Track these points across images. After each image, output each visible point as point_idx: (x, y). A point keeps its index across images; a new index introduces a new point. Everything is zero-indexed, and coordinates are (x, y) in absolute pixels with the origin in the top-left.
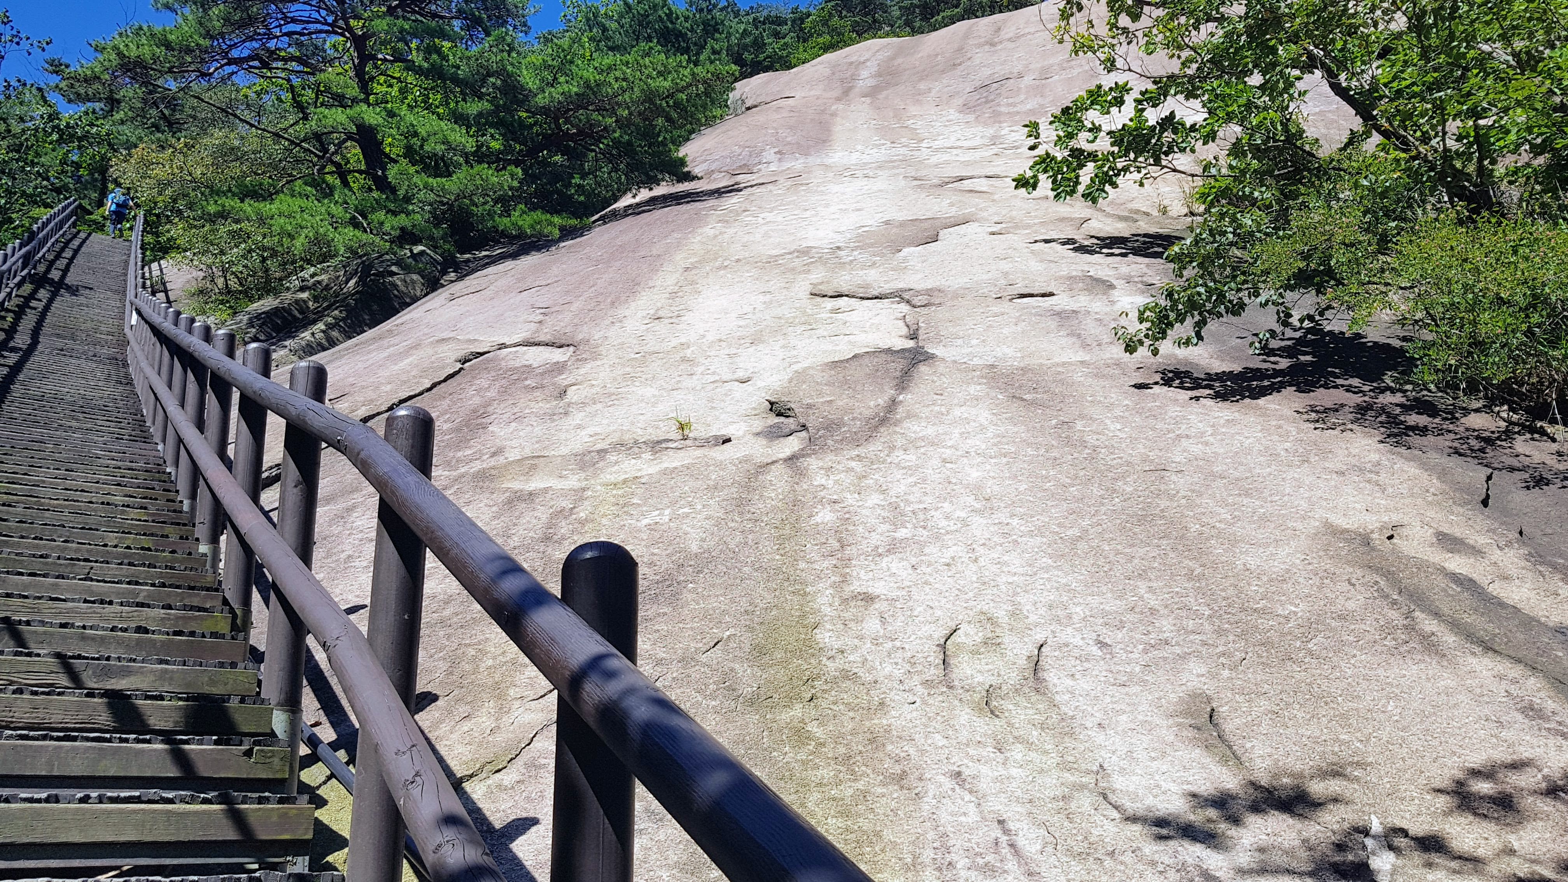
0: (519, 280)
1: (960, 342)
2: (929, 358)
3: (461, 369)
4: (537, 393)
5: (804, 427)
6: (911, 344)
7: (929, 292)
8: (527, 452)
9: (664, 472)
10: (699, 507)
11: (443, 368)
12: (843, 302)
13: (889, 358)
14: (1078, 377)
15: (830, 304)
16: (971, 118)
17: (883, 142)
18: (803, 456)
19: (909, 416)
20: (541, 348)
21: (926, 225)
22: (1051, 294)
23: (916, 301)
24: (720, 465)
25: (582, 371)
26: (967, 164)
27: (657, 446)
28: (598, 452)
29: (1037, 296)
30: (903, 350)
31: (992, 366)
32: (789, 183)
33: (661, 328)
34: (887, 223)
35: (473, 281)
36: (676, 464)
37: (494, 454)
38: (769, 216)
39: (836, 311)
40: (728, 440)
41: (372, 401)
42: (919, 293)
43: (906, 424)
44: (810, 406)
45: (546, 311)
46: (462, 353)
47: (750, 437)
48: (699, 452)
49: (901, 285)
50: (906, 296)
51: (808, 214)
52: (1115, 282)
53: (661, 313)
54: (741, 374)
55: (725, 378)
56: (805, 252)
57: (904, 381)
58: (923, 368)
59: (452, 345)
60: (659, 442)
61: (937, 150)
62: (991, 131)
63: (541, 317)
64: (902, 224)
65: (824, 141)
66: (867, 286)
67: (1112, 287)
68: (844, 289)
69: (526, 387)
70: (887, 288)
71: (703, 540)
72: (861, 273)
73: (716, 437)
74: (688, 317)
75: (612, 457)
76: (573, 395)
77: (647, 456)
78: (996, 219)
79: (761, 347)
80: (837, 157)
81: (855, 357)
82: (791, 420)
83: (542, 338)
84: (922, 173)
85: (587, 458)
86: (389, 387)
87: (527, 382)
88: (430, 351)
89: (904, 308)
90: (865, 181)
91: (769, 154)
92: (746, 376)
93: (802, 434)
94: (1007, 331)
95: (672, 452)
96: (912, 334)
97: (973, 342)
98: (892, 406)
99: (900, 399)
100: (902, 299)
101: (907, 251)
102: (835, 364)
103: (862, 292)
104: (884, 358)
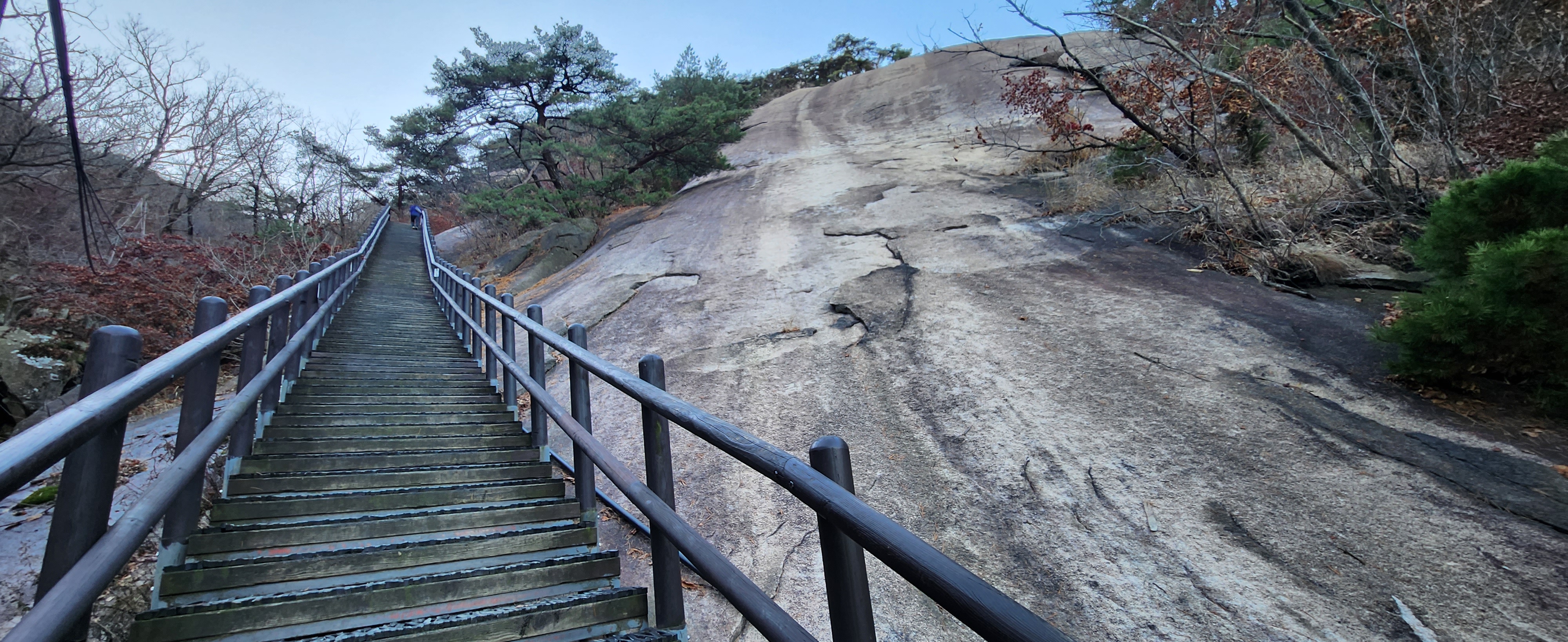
2: (915, 271)
3: (636, 293)
4: (687, 307)
5: (860, 320)
6: (898, 263)
7: (895, 229)
9: (785, 355)
10: (817, 379)
11: (625, 293)
12: (846, 238)
13: (893, 272)
15: (839, 240)
16: (869, 127)
17: (826, 143)
18: (868, 340)
19: (923, 309)
20: (678, 277)
21: (873, 189)
22: (965, 226)
23: (890, 235)
24: (817, 349)
27: (773, 337)
28: (739, 343)
29: (957, 227)
30: (897, 267)
32: (783, 170)
34: (850, 189)
35: (620, 237)
36: (790, 349)
39: (845, 244)
40: (815, 332)
42: (889, 230)
43: (922, 314)
44: (859, 307)
45: (673, 254)
46: (632, 284)
47: (827, 328)
48: (801, 341)
49: (876, 226)
50: (882, 232)
53: (743, 251)
54: (804, 287)
55: (796, 289)
56: (810, 210)
57: (909, 287)
58: (916, 278)
59: (625, 279)
60: (774, 335)
61: (858, 146)
62: (883, 134)
63: (671, 259)
64: (859, 190)
65: (794, 145)
66: (857, 228)
67: (999, 220)
68: (844, 230)
70: (869, 228)
71: (831, 403)
72: (849, 220)
73: (808, 330)
74: (759, 253)
75: (748, 347)
76: (709, 306)
77: (770, 345)
78: (912, 184)
79: (810, 269)
80: (803, 153)
81: (872, 273)
82: (849, 316)
83: (677, 271)
84: (857, 160)
85: (733, 348)
86: (595, 307)
89: (885, 240)
90: (826, 167)
92: (808, 288)
93: (860, 325)
94: (951, 251)
95: (784, 342)
96: (897, 256)
97: (936, 259)
98: (909, 303)
99: (911, 298)
100: (880, 234)
101: (870, 206)
102: (862, 278)
103: (854, 231)
104: (889, 273)
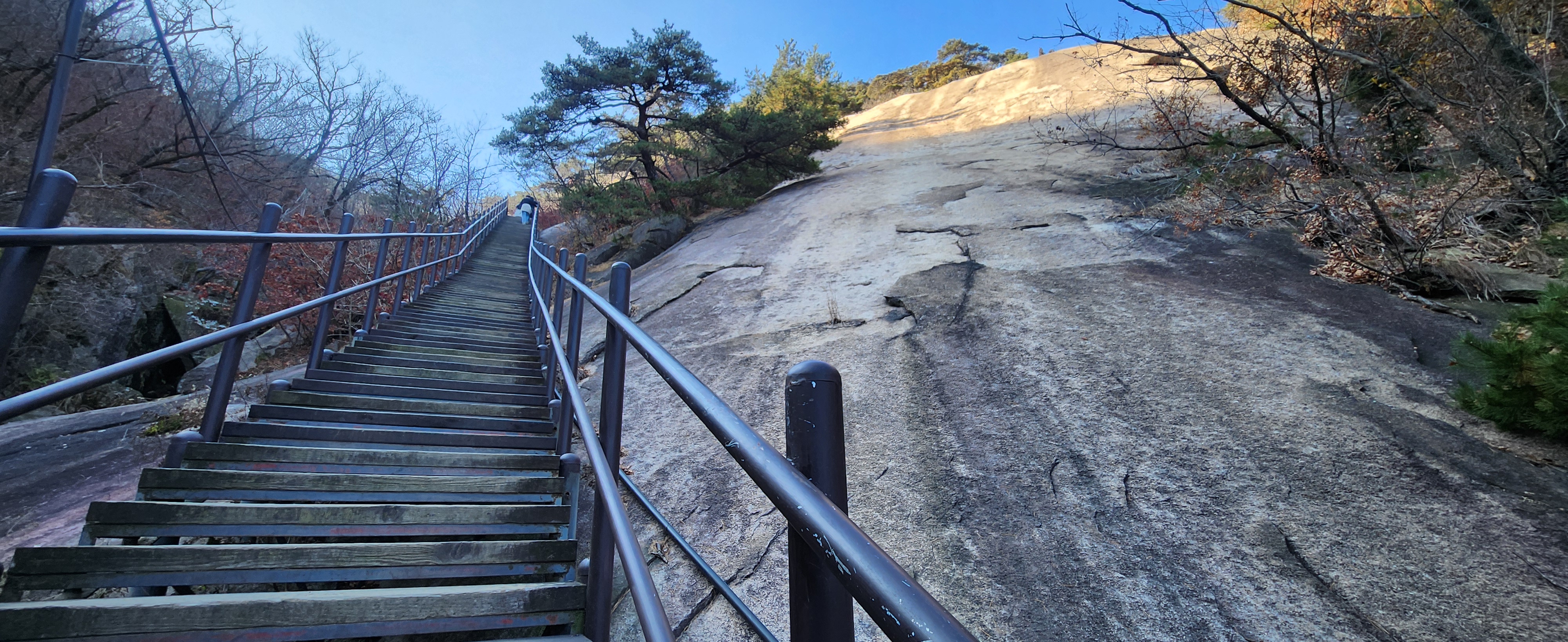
1: (997, 256)
2: (981, 267)
3: (701, 282)
4: (745, 295)
5: (910, 313)
6: (965, 259)
7: (969, 227)
8: (743, 333)
12: (917, 235)
13: (956, 268)
14: (1083, 276)
15: (911, 236)
18: (915, 333)
19: (979, 304)
21: (957, 189)
22: (1046, 225)
23: (962, 232)
24: (861, 340)
25: (770, 281)
27: (820, 327)
28: (786, 331)
29: (1037, 226)
30: (963, 263)
31: (1023, 271)
33: (812, 254)
34: (932, 189)
37: (724, 333)
38: (864, 189)
39: (914, 240)
40: (864, 322)
41: (653, 302)
42: (963, 227)
43: (977, 310)
44: (913, 300)
45: (745, 247)
47: (876, 320)
48: (848, 331)
49: (951, 224)
50: (956, 230)
52: (1086, 216)
53: (811, 246)
54: (864, 280)
55: (855, 282)
56: (888, 207)
57: (969, 283)
58: (979, 273)
60: (821, 325)
63: (742, 251)
64: (943, 189)
66: (931, 225)
67: (1084, 219)
68: (917, 227)
69: (738, 291)
70: (942, 226)
72: (925, 218)
74: (827, 247)
75: (793, 335)
76: (766, 295)
77: (815, 334)
79: (873, 263)
81: (934, 267)
82: (901, 309)
85: (778, 336)
87: (739, 289)
88: (683, 272)
89: (957, 237)
93: (911, 318)
95: (830, 331)
96: (966, 253)
98: (965, 298)
100: (953, 232)
101: (949, 204)
102: (923, 273)
103: (928, 229)
104: (952, 268)
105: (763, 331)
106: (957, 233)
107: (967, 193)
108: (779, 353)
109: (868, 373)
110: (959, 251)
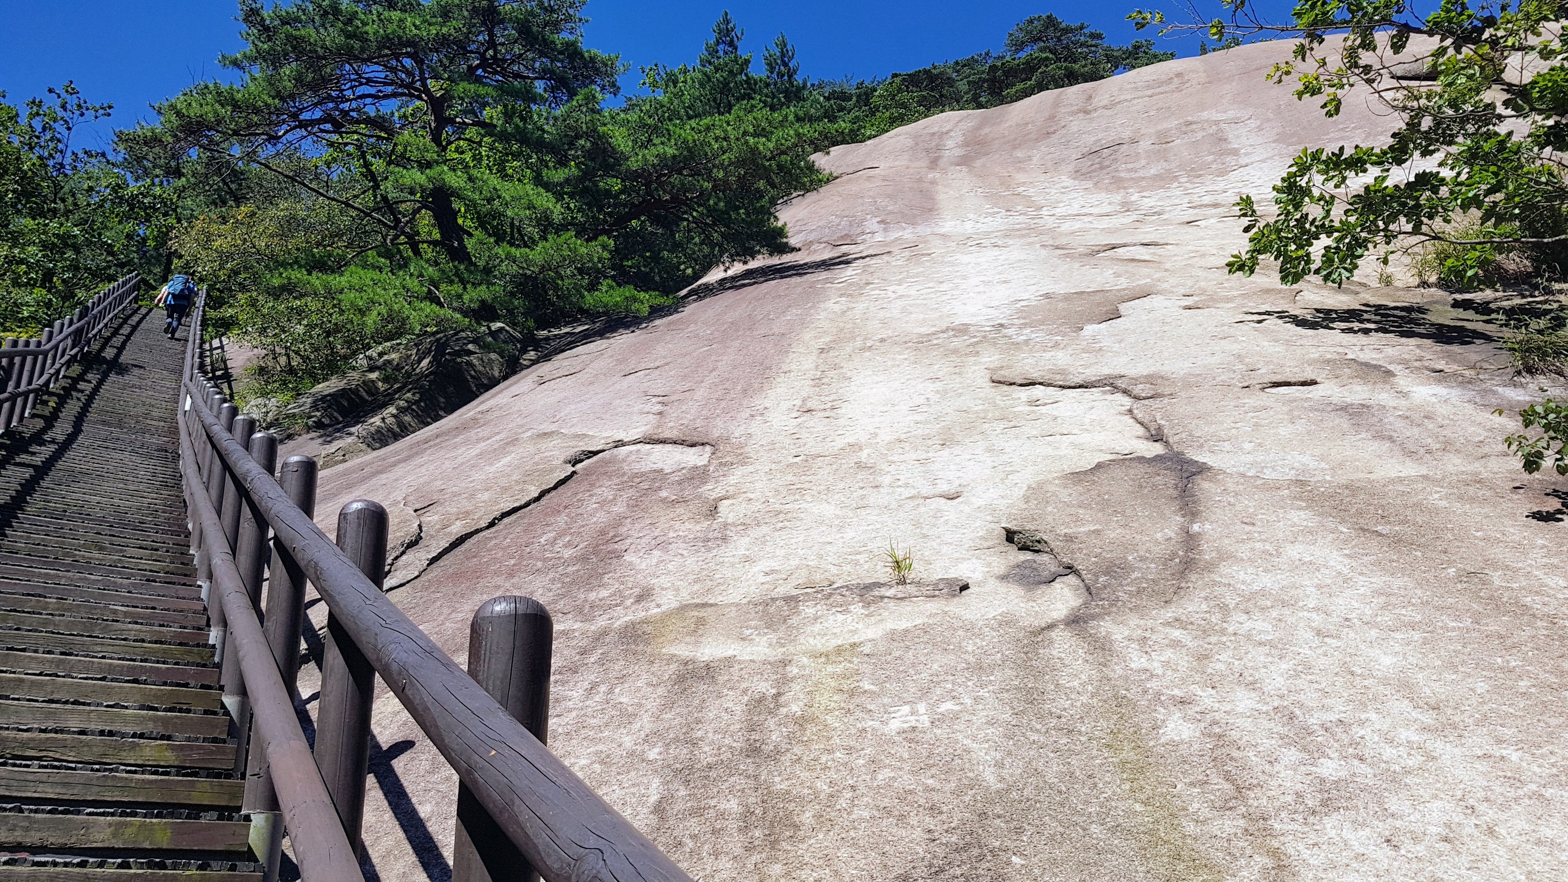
0: (619, 362)
1: (1227, 446)
2: (1202, 469)
3: (574, 473)
4: (680, 510)
5: (1070, 569)
6: (1158, 449)
7: (1150, 379)
8: (685, 596)
9: (892, 636)
10: (968, 701)
11: (552, 471)
12: (1039, 392)
13: (1147, 469)
14: (1435, 500)
15: (1024, 394)
16: (1089, 184)
17: (996, 210)
18: (1093, 617)
19: (1224, 556)
20: (668, 447)
21: (1098, 298)
22: (1313, 383)
23: (1137, 390)
25: (732, 479)
26: (1110, 231)
27: (866, 593)
28: (788, 599)
29: (1294, 384)
30: (1158, 458)
31: (1300, 483)
32: (907, 253)
33: (816, 422)
34: (1047, 296)
35: (563, 362)
36: (904, 625)
37: (640, 599)
38: (901, 290)
39: (1034, 403)
40: (965, 587)
41: (467, 513)
42: (1136, 381)
43: (1225, 569)
44: (1069, 539)
45: (664, 399)
46: (571, 453)
47: (993, 583)
48: (933, 606)
49: (1106, 371)
50: (1121, 383)
51: (944, 287)
52: (1391, 367)
53: (810, 405)
54: (943, 487)
55: (924, 492)
56: (962, 330)
57: (1188, 504)
58: (1204, 485)
59: (556, 441)
60: (869, 587)
61: (1064, 217)
62: (1118, 197)
63: (658, 408)
64: (1067, 298)
65: (930, 210)
66: (1062, 372)
67: (1389, 373)
68: (1035, 375)
69: (664, 500)
70: (1091, 374)
71: (999, 765)
72: (1048, 355)
73: (949, 583)
74: (845, 410)
75: (808, 610)
76: (727, 512)
77: (857, 609)
78: (1183, 291)
79: (957, 450)
80: (948, 226)
81: (1099, 466)
82: (1044, 558)
83: (667, 434)
84: (1062, 241)
85: (772, 610)
86: (486, 496)
87: (664, 494)
88: (532, 449)
89: (1127, 401)
90: (996, 252)
91: (872, 224)
92: (952, 489)
93: (1072, 579)
94: (1284, 431)
95: (892, 604)
96: (1157, 437)
97: (1248, 446)
98: (1190, 540)
99: (1196, 528)
100: (1115, 388)
101: (1090, 329)
102: (1077, 477)
103: (1059, 380)
104: (1142, 469)
105: (734, 595)
106: (1125, 392)
107: (1123, 308)
108: (779, 653)
109: (1006, 716)
110: (1141, 431)
